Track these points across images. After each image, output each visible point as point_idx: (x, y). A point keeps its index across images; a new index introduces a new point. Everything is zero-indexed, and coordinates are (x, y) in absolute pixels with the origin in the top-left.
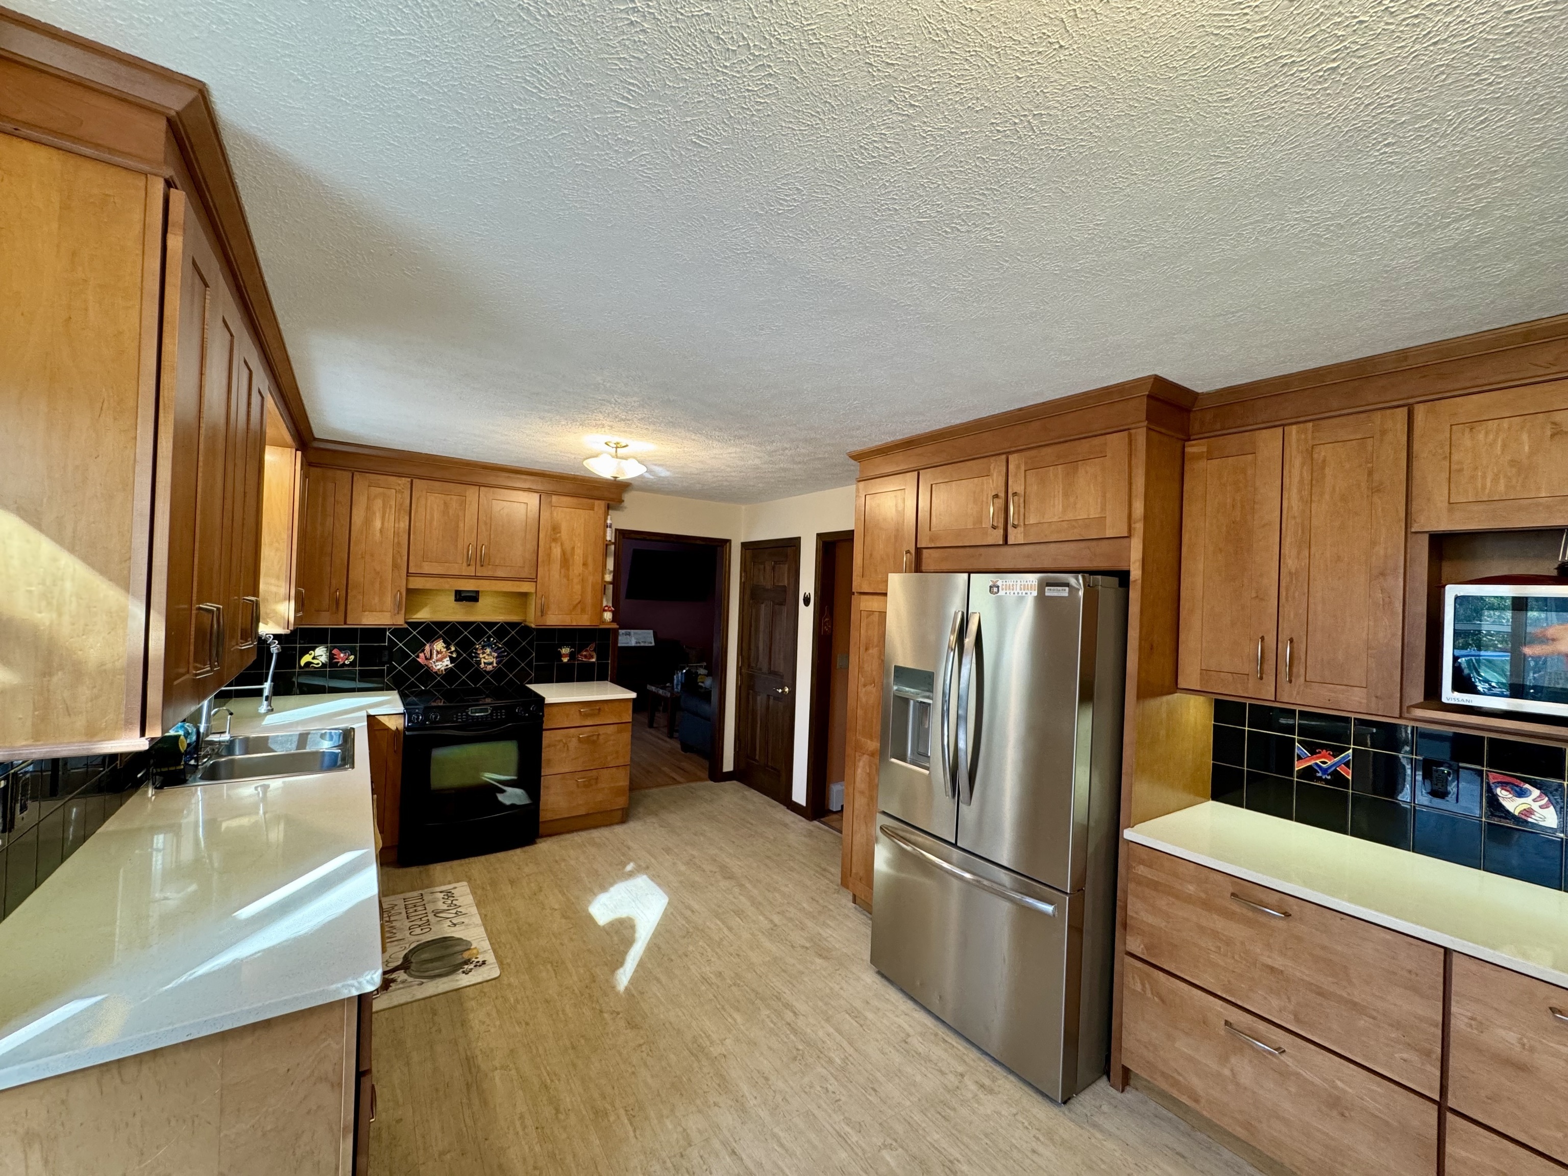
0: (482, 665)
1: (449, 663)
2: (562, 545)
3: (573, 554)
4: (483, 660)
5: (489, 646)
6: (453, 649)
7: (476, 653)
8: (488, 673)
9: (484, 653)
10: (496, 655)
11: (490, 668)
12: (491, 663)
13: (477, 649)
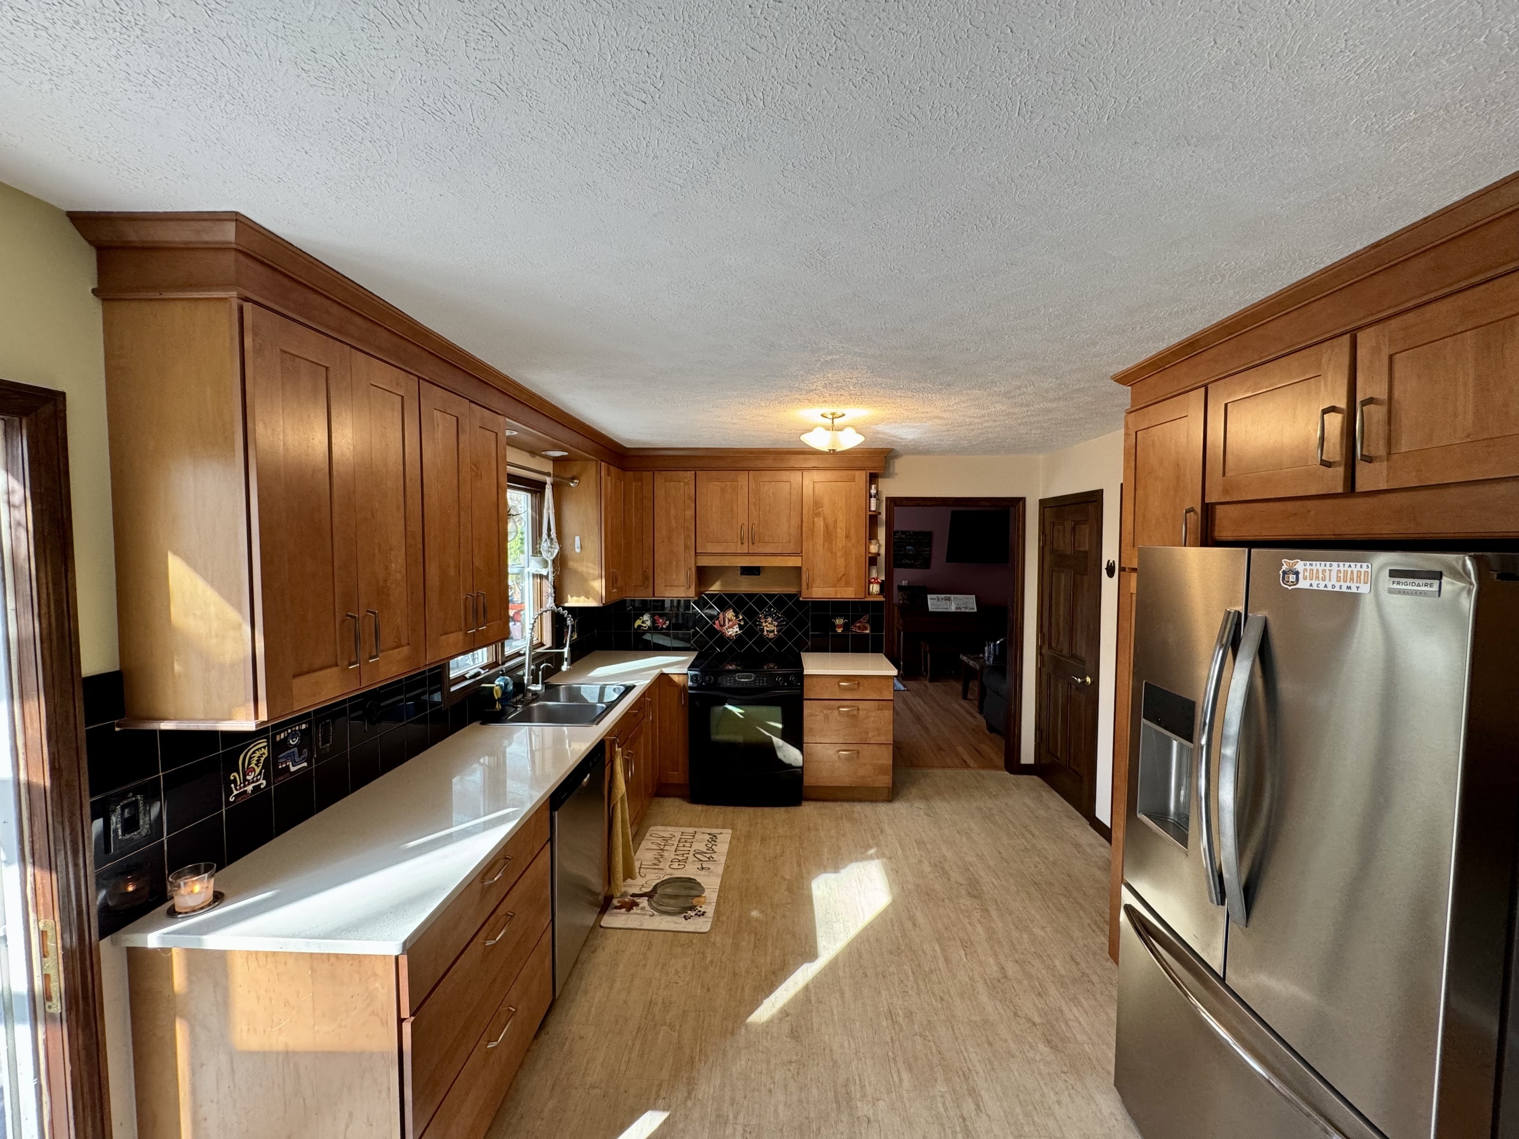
0: (765, 633)
1: (738, 629)
2: (824, 519)
3: (835, 527)
4: (765, 628)
5: (770, 615)
6: (741, 617)
7: (759, 622)
8: (770, 640)
9: (766, 622)
10: (776, 623)
11: (771, 635)
12: (773, 631)
13: (760, 618)
